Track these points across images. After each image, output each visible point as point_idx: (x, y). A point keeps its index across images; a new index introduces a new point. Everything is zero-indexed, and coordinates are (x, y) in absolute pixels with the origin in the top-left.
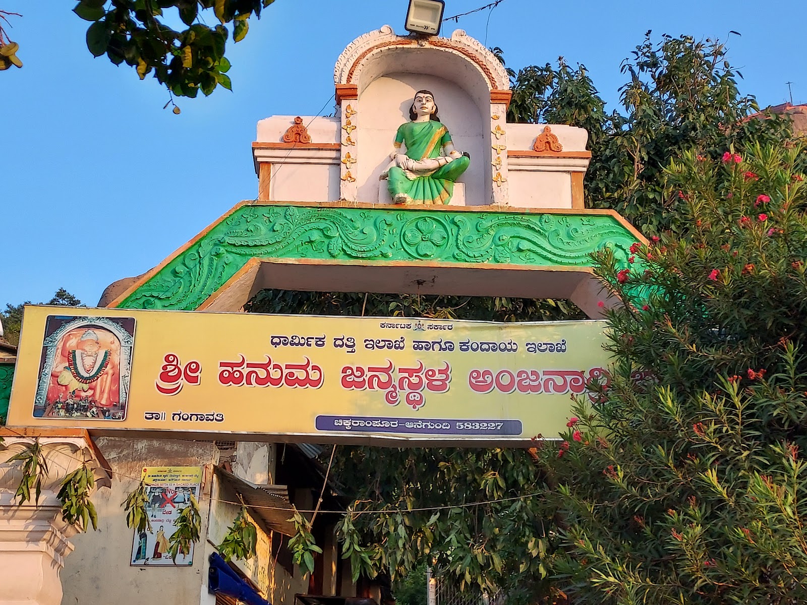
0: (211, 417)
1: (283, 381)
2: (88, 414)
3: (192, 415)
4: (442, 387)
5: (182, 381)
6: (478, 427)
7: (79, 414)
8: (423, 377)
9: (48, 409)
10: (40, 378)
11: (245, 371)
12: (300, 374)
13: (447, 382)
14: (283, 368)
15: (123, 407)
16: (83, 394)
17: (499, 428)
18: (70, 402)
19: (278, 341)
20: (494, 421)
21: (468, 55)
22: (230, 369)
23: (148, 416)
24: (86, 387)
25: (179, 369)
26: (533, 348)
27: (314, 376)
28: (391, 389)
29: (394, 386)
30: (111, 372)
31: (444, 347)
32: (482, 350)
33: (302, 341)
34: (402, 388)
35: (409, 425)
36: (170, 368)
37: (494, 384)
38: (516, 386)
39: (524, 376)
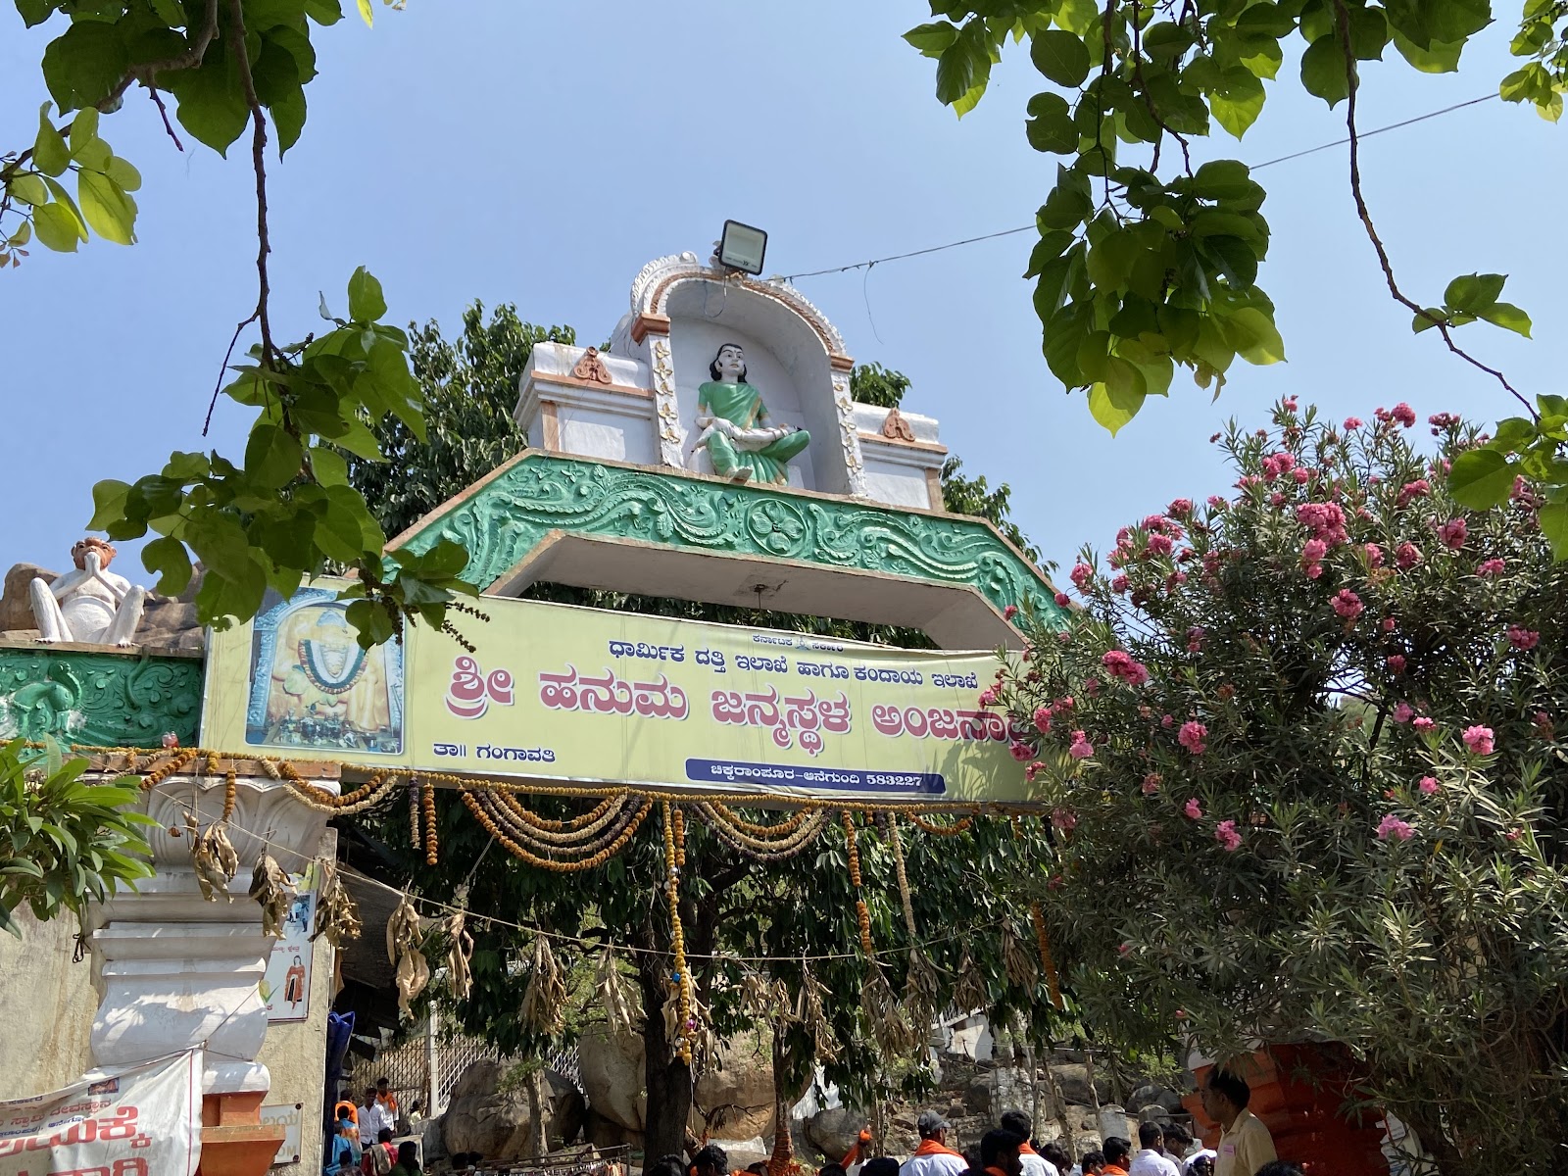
0: (536, 755)
1: (634, 706)
2: (341, 742)
3: (507, 750)
4: (842, 727)
5: (486, 698)
6: (893, 783)
7: (325, 741)
8: (817, 711)
9: (272, 731)
10: (253, 681)
11: (579, 689)
12: (657, 699)
13: (847, 720)
14: (632, 687)
15: (397, 734)
16: (330, 711)
17: (918, 784)
18: (309, 721)
19: (620, 649)
20: (912, 775)
21: (794, 307)
22: (556, 685)
23: (438, 749)
24: (333, 698)
25: (480, 680)
26: (941, 681)
27: (676, 702)
28: (778, 725)
29: (782, 722)
30: (372, 678)
31: (836, 672)
32: (883, 680)
33: (653, 652)
34: (792, 725)
35: (808, 777)
36: (465, 678)
37: (904, 726)
38: (929, 729)
39: (936, 717)
